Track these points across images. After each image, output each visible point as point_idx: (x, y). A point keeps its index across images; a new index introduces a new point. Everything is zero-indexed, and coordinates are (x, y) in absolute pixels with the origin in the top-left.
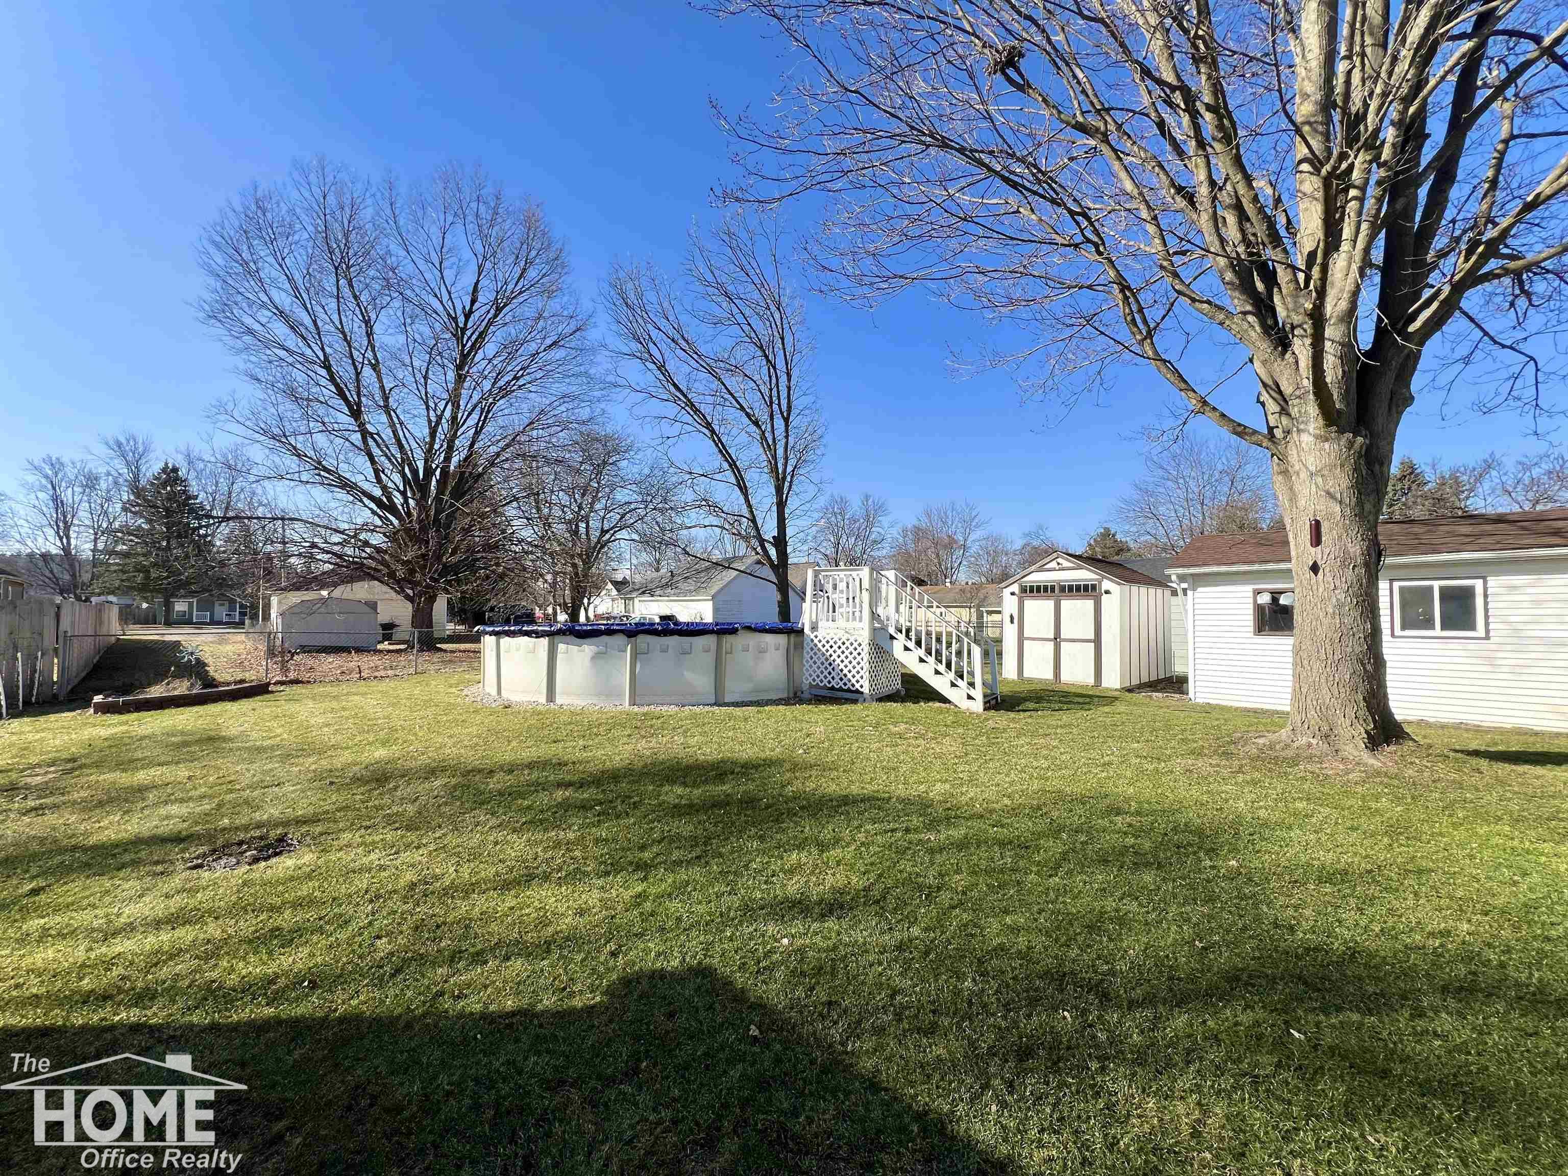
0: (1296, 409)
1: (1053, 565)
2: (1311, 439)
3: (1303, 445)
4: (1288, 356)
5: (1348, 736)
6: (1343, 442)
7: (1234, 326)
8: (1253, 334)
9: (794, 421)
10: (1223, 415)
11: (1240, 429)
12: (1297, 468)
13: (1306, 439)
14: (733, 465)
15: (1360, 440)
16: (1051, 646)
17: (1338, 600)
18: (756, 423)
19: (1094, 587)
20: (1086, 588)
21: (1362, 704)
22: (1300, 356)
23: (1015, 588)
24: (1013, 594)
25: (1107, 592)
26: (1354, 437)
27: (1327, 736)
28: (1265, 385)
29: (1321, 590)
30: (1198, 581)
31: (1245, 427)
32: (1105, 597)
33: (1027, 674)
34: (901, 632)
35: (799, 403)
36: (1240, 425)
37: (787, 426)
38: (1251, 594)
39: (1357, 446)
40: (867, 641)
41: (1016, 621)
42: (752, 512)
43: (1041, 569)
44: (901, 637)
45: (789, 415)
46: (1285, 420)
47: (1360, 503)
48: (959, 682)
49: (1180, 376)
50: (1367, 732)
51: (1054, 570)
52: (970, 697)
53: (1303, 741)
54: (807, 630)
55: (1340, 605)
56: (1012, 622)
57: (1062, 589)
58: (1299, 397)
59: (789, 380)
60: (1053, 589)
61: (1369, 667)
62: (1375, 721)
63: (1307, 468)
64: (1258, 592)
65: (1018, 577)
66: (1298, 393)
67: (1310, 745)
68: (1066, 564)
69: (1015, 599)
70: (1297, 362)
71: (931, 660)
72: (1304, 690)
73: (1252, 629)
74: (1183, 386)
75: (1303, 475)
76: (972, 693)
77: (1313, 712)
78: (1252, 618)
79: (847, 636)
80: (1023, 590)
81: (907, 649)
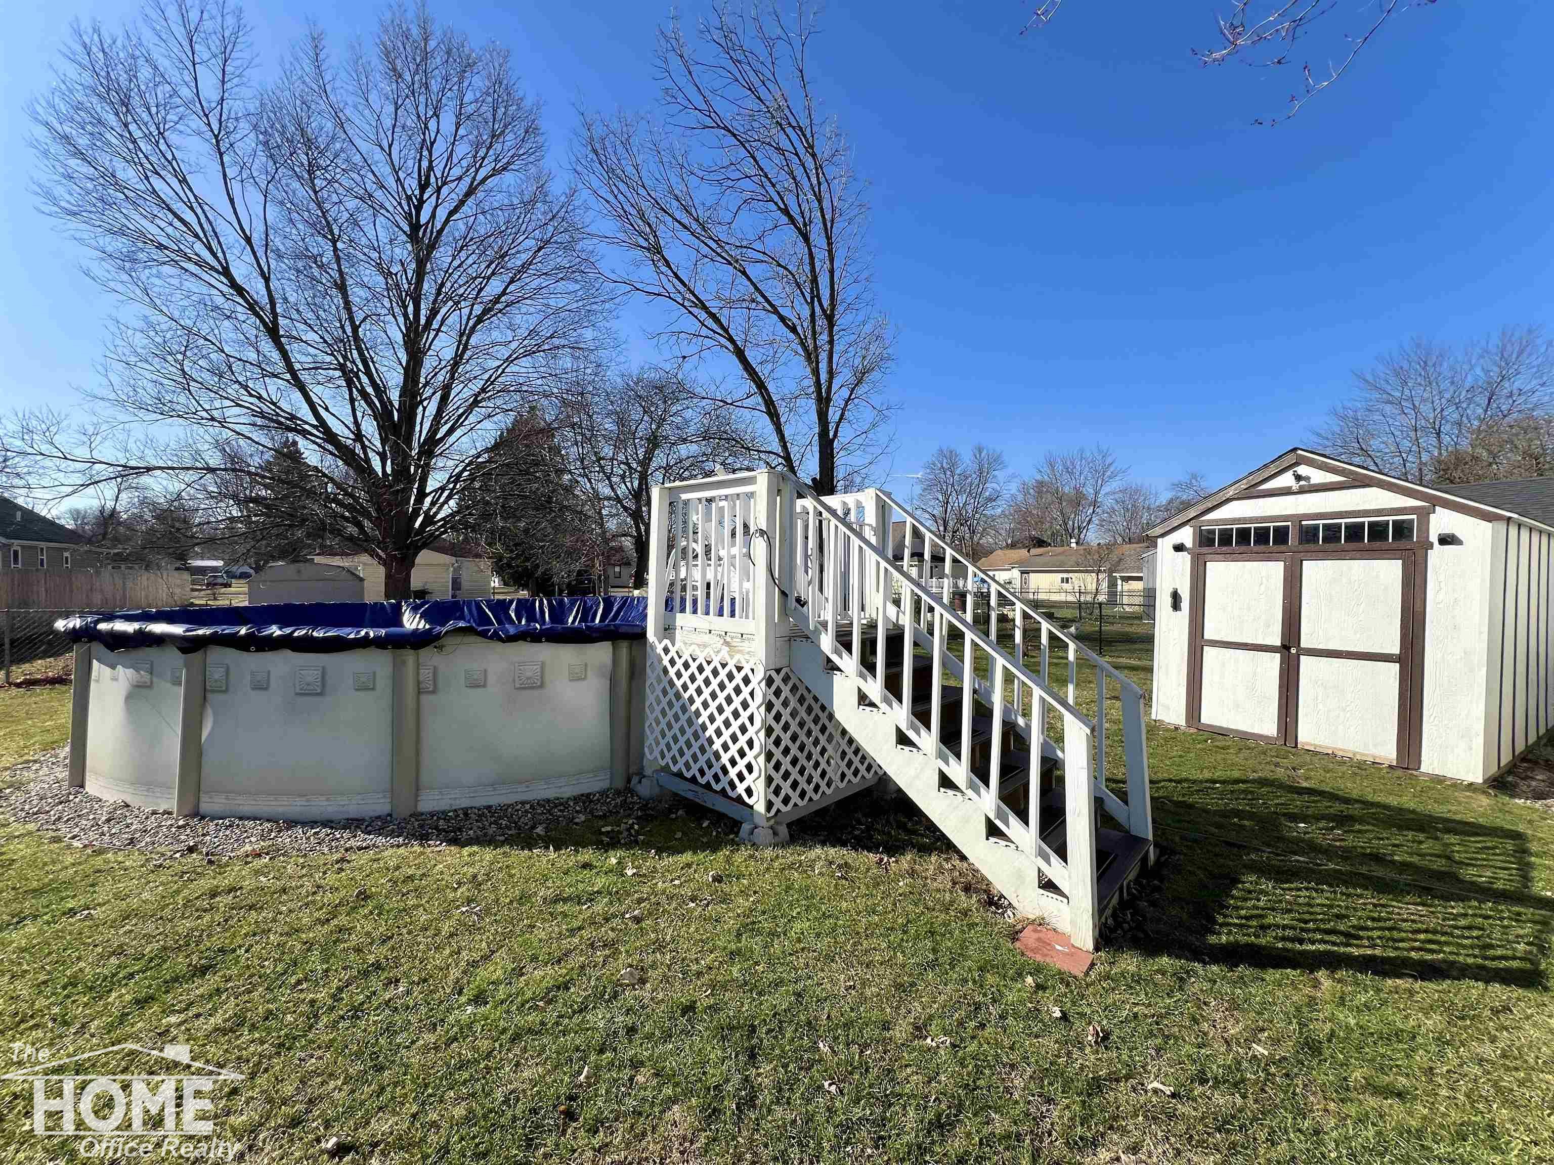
1: (1286, 480)
9: (842, 320)
16: (1274, 660)
18: (794, 329)
19: (1402, 530)
20: (1378, 531)
23: (1186, 536)
24: (1179, 548)
25: (1447, 540)
32: (1437, 556)
37: (831, 325)
40: (760, 674)
41: (1185, 604)
43: (1251, 493)
44: (849, 663)
45: (833, 310)
48: (1013, 827)
51: (1286, 492)
52: (1048, 886)
54: (651, 635)
56: (1176, 607)
57: (1308, 535)
60: (1281, 535)
65: (1192, 513)
68: (1318, 477)
69: (1185, 559)
71: (929, 740)
76: (1055, 870)
79: (724, 654)
80: (1205, 539)
81: (863, 699)
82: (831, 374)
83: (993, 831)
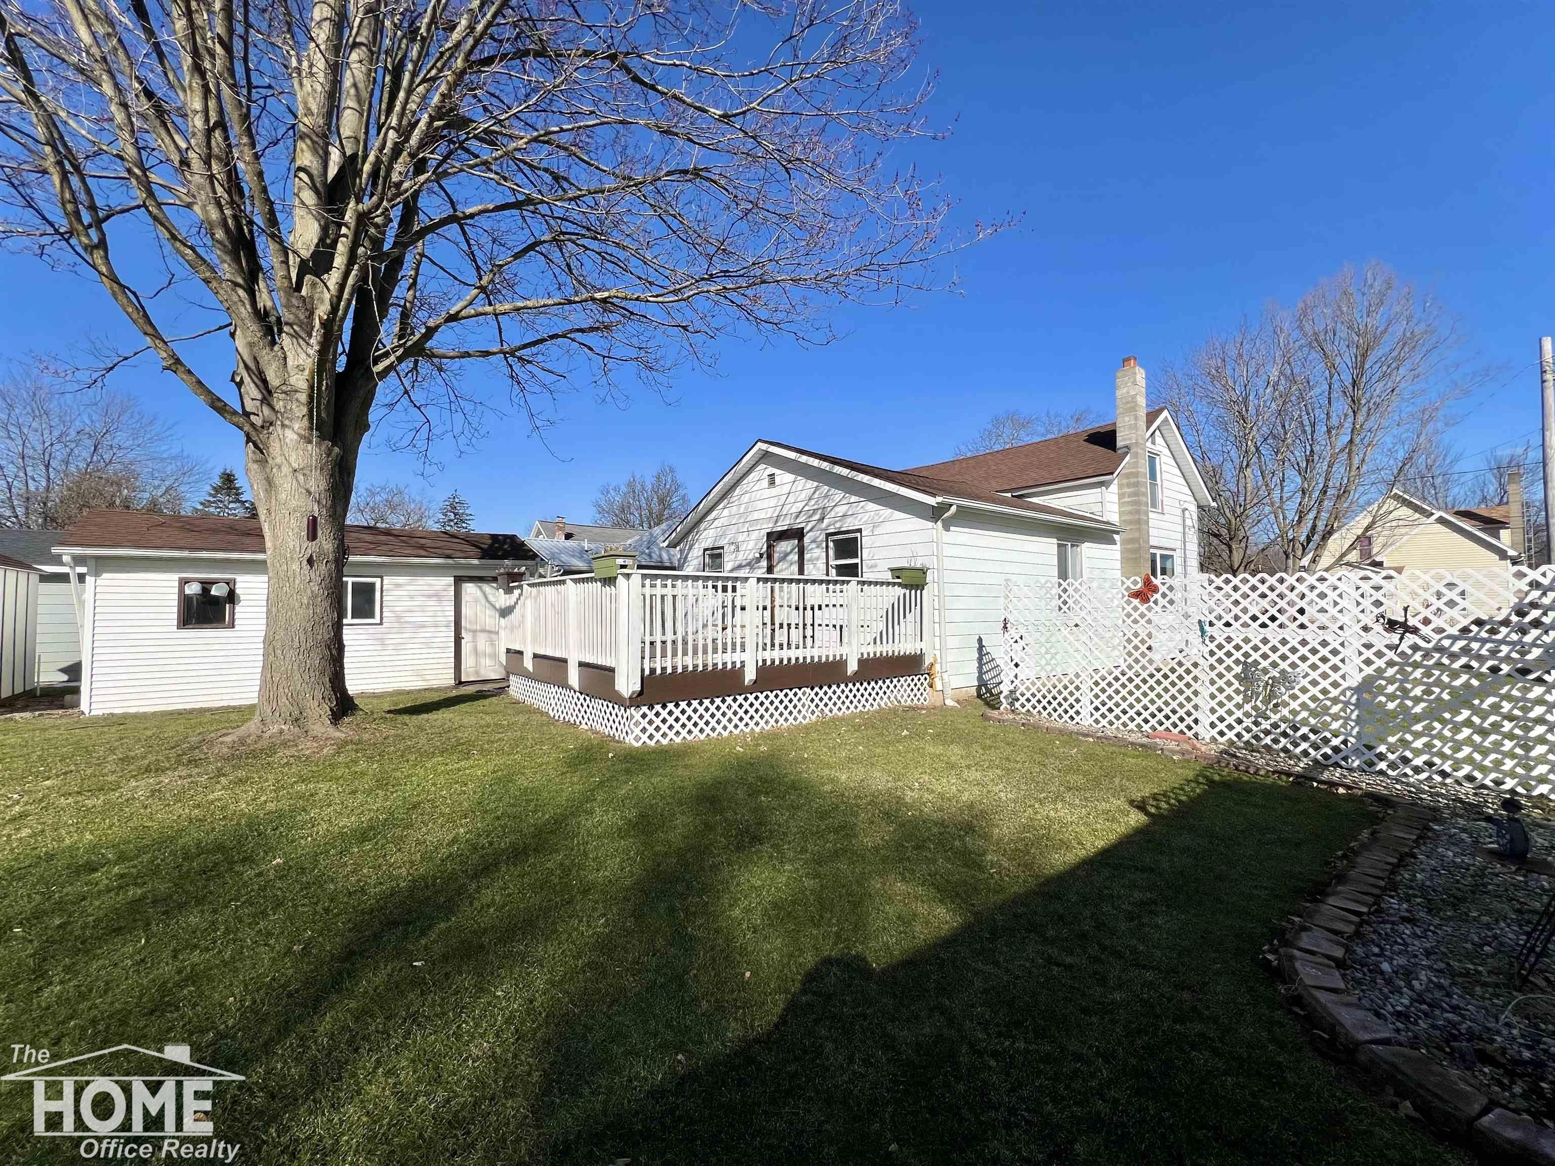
0: (281, 403)
2: (295, 437)
3: (287, 440)
4: (276, 348)
5: (316, 716)
6: (323, 448)
7: (222, 292)
11: (220, 404)
12: (279, 460)
13: (291, 436)
15: (336, 450)
17: (312, 592)
21: (328, 685)
22: (288, 353)
26: (332, 446)
27: (297, 720)
29: (297, 582)
30: (101, 565)
31: (226, 405)
36: (219, 400)
38: (177, 584)
39: (334, 454)
46: (266, 410)
50: (331, 710)
53: (275, 729)
55: (314, 596)
58: (285, 393)
61: (334, 652)
62: (337, 699)
63: (290, 464)
64: (184, 582)
66: (284, 388)
67: (281, 732)
70: (285, 358)
72: (276, 679)
73: (175, 622)
74: (149, 330)
75: (285, 470)
77: (284, 700)
78: (176, 610)
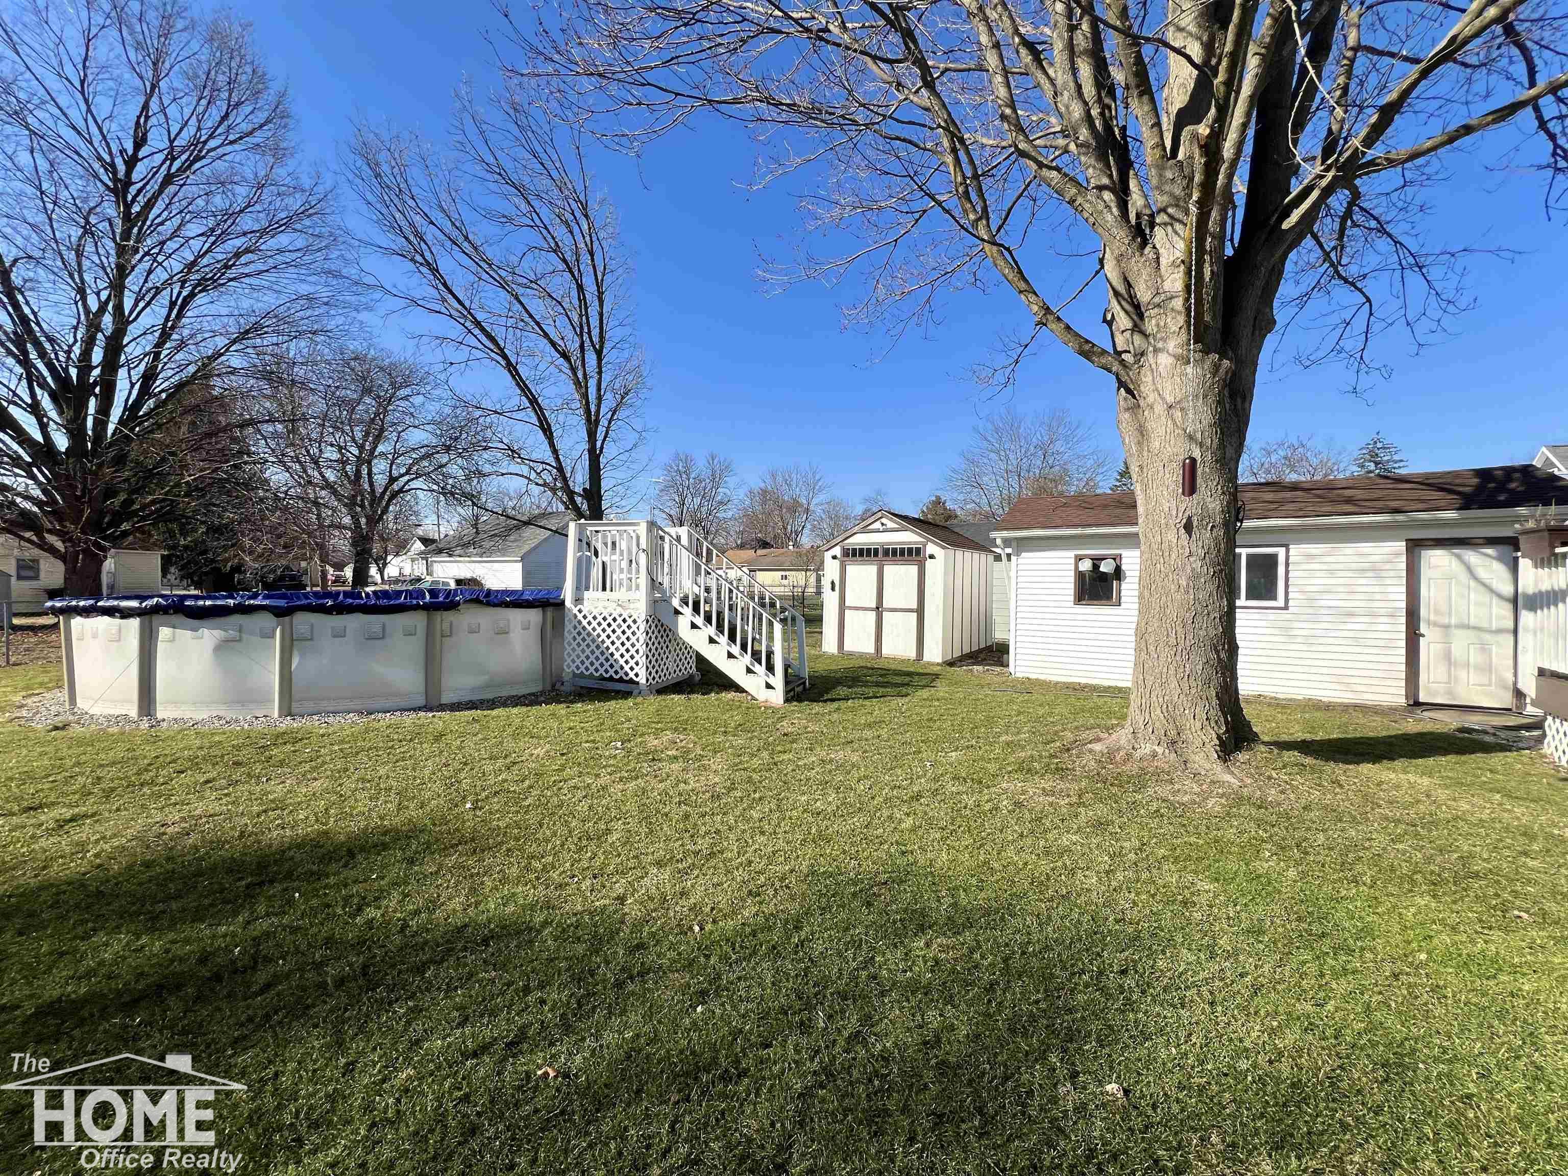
0: (1154, 322)
1: (877, 525)
2: (1171, 360)
3: (1161, 369)
4: (1148, 249)
5: (1198, 743)
6: (1208, 364)
7: (1087, 206)
8: (1109, 217)
9: (609, 356)
10: (1068, 328)
11: (1087, 347)
12: (1150, 399)
13: (1165, 360)
14: (534, 401)
15: (1226, 363)
16: (872, 615)
17: (1193, 570)
18: (565, 356)
19: (918, 551)
20: (910, 552)
21: (1215, 702)
22: (1161, 251)
23: (837, 551)
24: (834, 557)
25: (931, 557)
26: (1220, 359)
27: (1174, 743)
28: (1117, 294)
29: (1174, 556)
30: (1022, 545)
31: (1094, 345)
32: (929, 562)
33: (848, 647)
34: (687, 604)
35: (613, 334)
36: (1087, 342)
37: (600, 360)
38: (1072, 561)
39: (1222, 371)
40: (643, 617)
41: (837, 588)
42: (557, 459)
43: (865, 530)
44: (687, 611)
45: (602, 347)
46: (1138, 339)
47: (1222, 446)
48: (757, 668)
49: (1020, 272)
50: (1219, 738)
51: (878, 531)
52: (769, 686)
53: (1146, 749)
54: (568, 603)
55: (1195, 576)
56: (833, 589)
57: (886, 552)
58: (1159, 306)
59: (601, 306)
60: (876, 551)
61: (1223, 655)
62: (1226, 723)
63: (1163, 399)
64: (1079, 559)
65: (839, 539)
66: (1157, 300)
67: (1154, 755)
68: (890, 525)
69: (837, 563)
70: (1158, 258)
71: (723, 639)
72: (1149, 684)
73: (1072, 598)
74: (1023, 286)
75: (1159, 408)
76: (772, 680)
77: (1158, 711)
78: (1072, 586)
79: (619, 610)
80: (846, 553)
81: (694, 626)
82: (600, 398)
83: (749, 671)
